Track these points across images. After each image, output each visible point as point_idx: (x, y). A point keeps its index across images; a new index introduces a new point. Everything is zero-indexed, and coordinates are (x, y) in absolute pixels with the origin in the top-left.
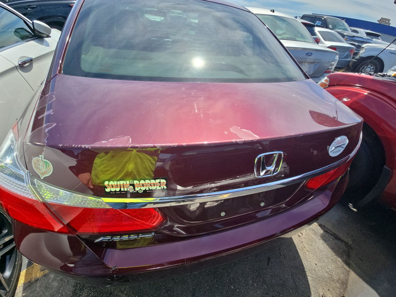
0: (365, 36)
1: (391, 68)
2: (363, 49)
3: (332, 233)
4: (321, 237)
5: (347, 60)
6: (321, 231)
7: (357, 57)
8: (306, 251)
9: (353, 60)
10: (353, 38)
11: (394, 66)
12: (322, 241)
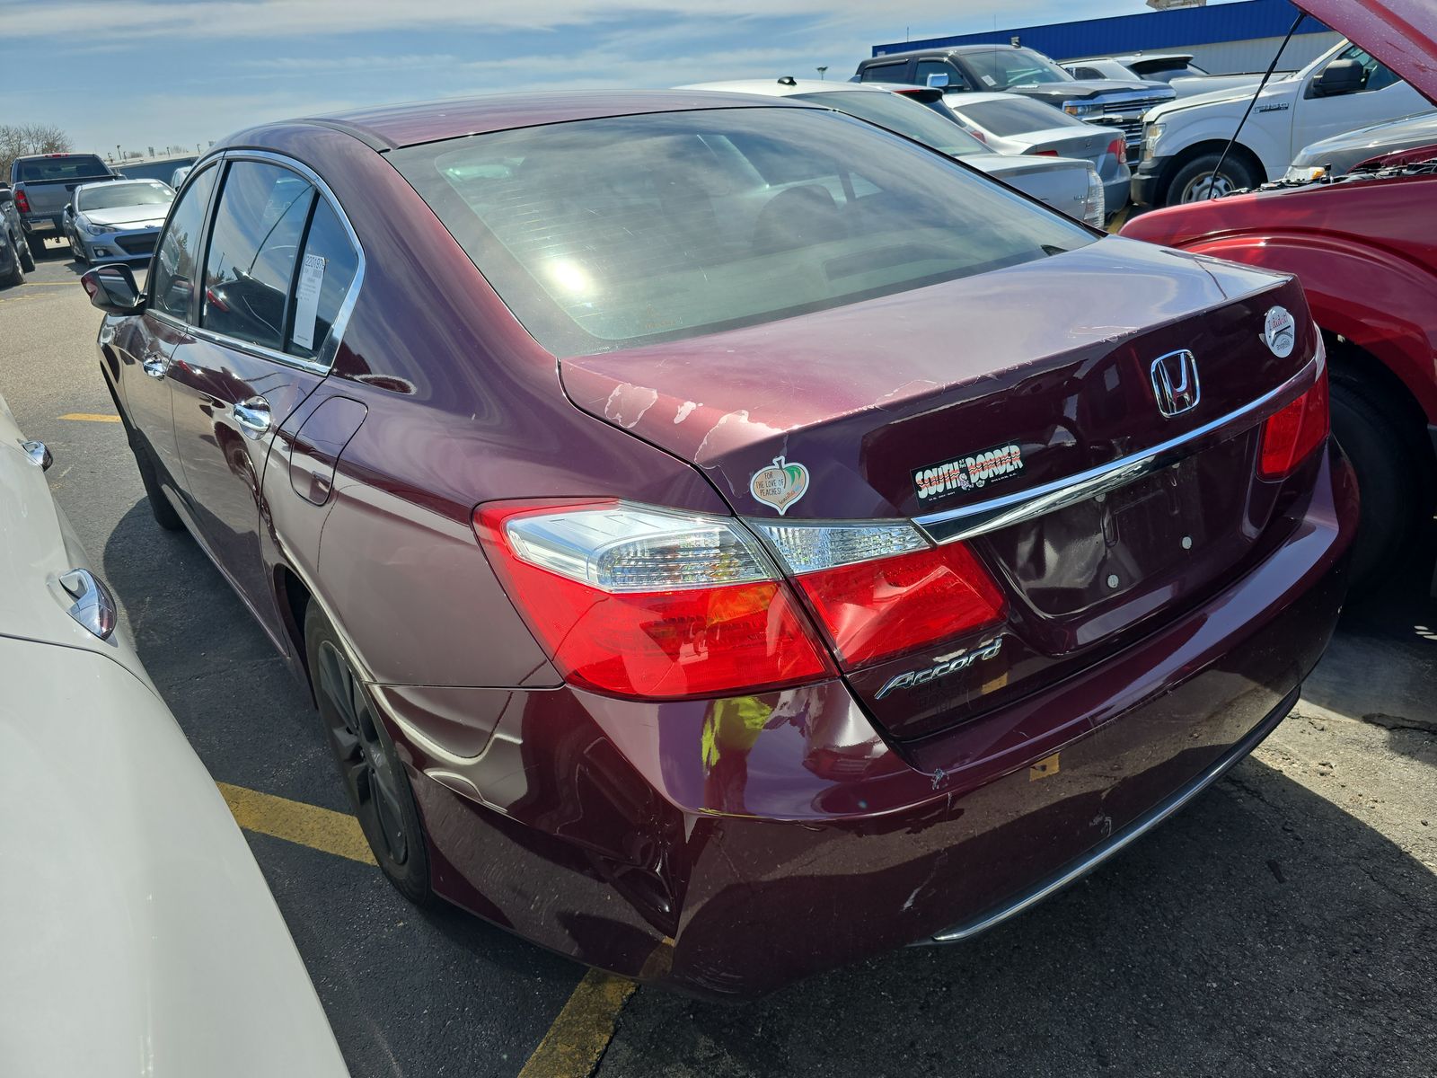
0: (1133, 80)
1: (1291, 161)
2: (1152, 127)
3: (1416, 724)
4: (1391, 749)
5: (1114, 182)
6: (1383, 734)
7: (1147, 163)
8: (1371, 804)
9: (1137, 176)
10: (1097, 101)
11: (1299, 151)
12: (1401, 761)
